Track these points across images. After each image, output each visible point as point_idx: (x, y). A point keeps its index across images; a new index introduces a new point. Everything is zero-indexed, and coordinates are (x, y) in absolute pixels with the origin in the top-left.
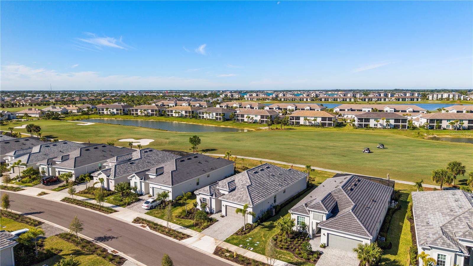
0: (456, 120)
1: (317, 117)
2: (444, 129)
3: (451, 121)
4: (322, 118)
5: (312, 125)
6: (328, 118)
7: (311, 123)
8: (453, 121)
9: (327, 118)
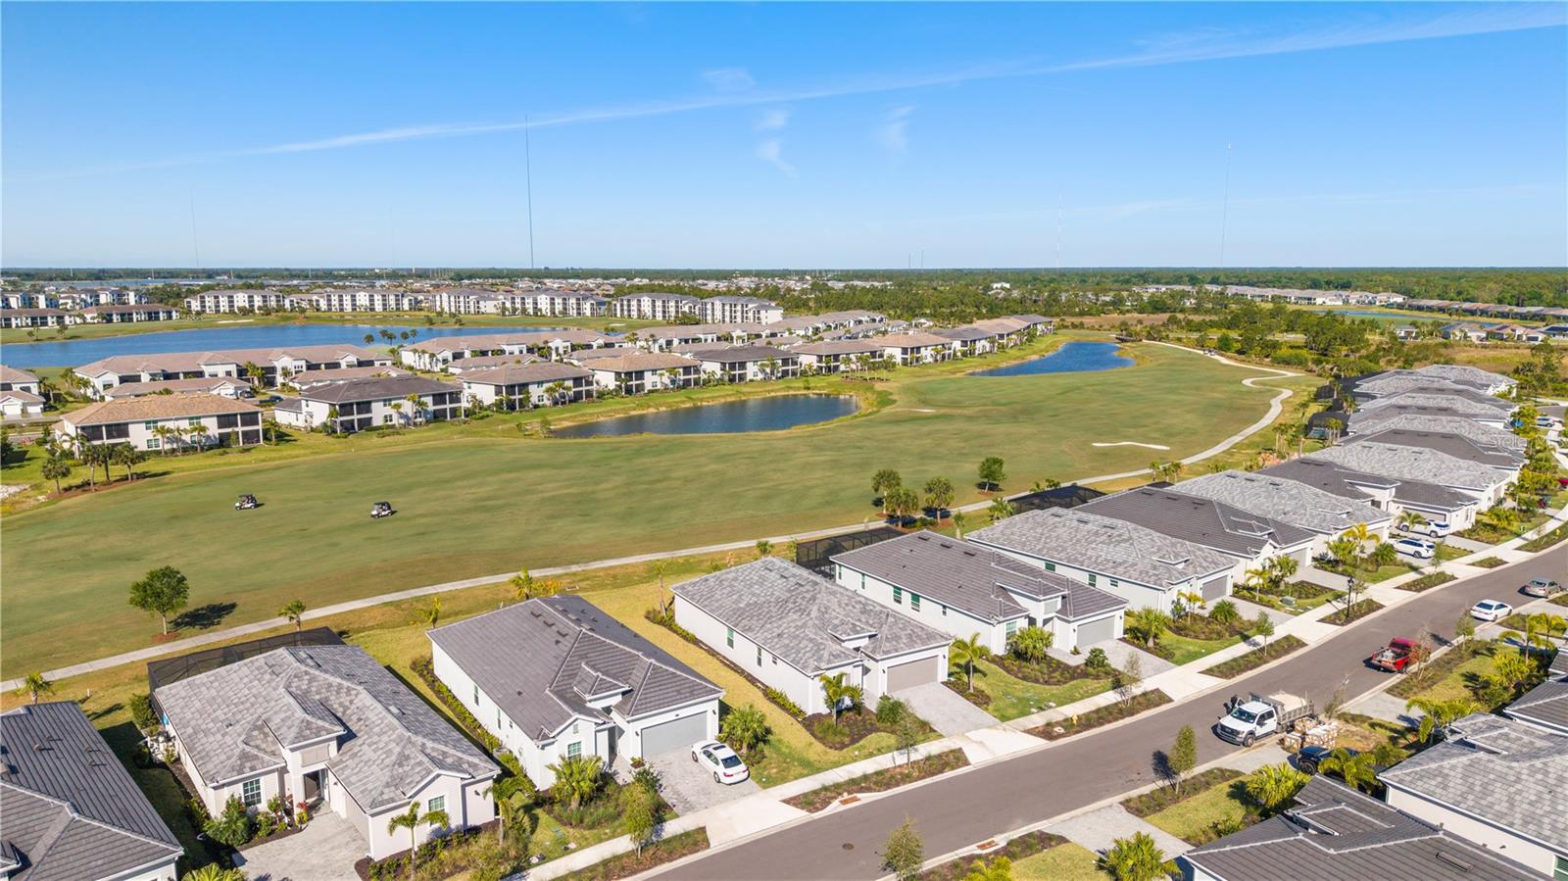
0: (555, 380)
1: (199, 418)
2: (536, 407)
3: (546, 386)
4: (218, 416)
5: (188, 449)
6: (241, 414)
7: (177, 440)
8: (551, 385)
9: (239, 417)
